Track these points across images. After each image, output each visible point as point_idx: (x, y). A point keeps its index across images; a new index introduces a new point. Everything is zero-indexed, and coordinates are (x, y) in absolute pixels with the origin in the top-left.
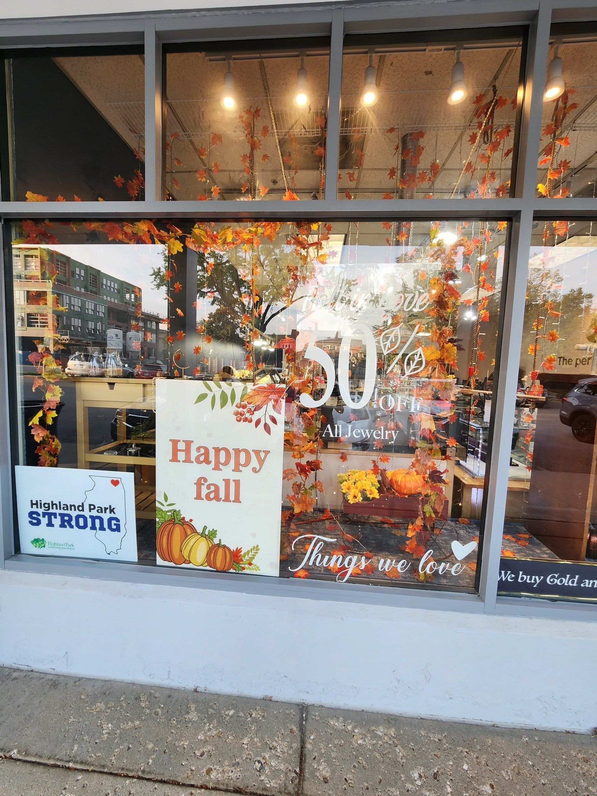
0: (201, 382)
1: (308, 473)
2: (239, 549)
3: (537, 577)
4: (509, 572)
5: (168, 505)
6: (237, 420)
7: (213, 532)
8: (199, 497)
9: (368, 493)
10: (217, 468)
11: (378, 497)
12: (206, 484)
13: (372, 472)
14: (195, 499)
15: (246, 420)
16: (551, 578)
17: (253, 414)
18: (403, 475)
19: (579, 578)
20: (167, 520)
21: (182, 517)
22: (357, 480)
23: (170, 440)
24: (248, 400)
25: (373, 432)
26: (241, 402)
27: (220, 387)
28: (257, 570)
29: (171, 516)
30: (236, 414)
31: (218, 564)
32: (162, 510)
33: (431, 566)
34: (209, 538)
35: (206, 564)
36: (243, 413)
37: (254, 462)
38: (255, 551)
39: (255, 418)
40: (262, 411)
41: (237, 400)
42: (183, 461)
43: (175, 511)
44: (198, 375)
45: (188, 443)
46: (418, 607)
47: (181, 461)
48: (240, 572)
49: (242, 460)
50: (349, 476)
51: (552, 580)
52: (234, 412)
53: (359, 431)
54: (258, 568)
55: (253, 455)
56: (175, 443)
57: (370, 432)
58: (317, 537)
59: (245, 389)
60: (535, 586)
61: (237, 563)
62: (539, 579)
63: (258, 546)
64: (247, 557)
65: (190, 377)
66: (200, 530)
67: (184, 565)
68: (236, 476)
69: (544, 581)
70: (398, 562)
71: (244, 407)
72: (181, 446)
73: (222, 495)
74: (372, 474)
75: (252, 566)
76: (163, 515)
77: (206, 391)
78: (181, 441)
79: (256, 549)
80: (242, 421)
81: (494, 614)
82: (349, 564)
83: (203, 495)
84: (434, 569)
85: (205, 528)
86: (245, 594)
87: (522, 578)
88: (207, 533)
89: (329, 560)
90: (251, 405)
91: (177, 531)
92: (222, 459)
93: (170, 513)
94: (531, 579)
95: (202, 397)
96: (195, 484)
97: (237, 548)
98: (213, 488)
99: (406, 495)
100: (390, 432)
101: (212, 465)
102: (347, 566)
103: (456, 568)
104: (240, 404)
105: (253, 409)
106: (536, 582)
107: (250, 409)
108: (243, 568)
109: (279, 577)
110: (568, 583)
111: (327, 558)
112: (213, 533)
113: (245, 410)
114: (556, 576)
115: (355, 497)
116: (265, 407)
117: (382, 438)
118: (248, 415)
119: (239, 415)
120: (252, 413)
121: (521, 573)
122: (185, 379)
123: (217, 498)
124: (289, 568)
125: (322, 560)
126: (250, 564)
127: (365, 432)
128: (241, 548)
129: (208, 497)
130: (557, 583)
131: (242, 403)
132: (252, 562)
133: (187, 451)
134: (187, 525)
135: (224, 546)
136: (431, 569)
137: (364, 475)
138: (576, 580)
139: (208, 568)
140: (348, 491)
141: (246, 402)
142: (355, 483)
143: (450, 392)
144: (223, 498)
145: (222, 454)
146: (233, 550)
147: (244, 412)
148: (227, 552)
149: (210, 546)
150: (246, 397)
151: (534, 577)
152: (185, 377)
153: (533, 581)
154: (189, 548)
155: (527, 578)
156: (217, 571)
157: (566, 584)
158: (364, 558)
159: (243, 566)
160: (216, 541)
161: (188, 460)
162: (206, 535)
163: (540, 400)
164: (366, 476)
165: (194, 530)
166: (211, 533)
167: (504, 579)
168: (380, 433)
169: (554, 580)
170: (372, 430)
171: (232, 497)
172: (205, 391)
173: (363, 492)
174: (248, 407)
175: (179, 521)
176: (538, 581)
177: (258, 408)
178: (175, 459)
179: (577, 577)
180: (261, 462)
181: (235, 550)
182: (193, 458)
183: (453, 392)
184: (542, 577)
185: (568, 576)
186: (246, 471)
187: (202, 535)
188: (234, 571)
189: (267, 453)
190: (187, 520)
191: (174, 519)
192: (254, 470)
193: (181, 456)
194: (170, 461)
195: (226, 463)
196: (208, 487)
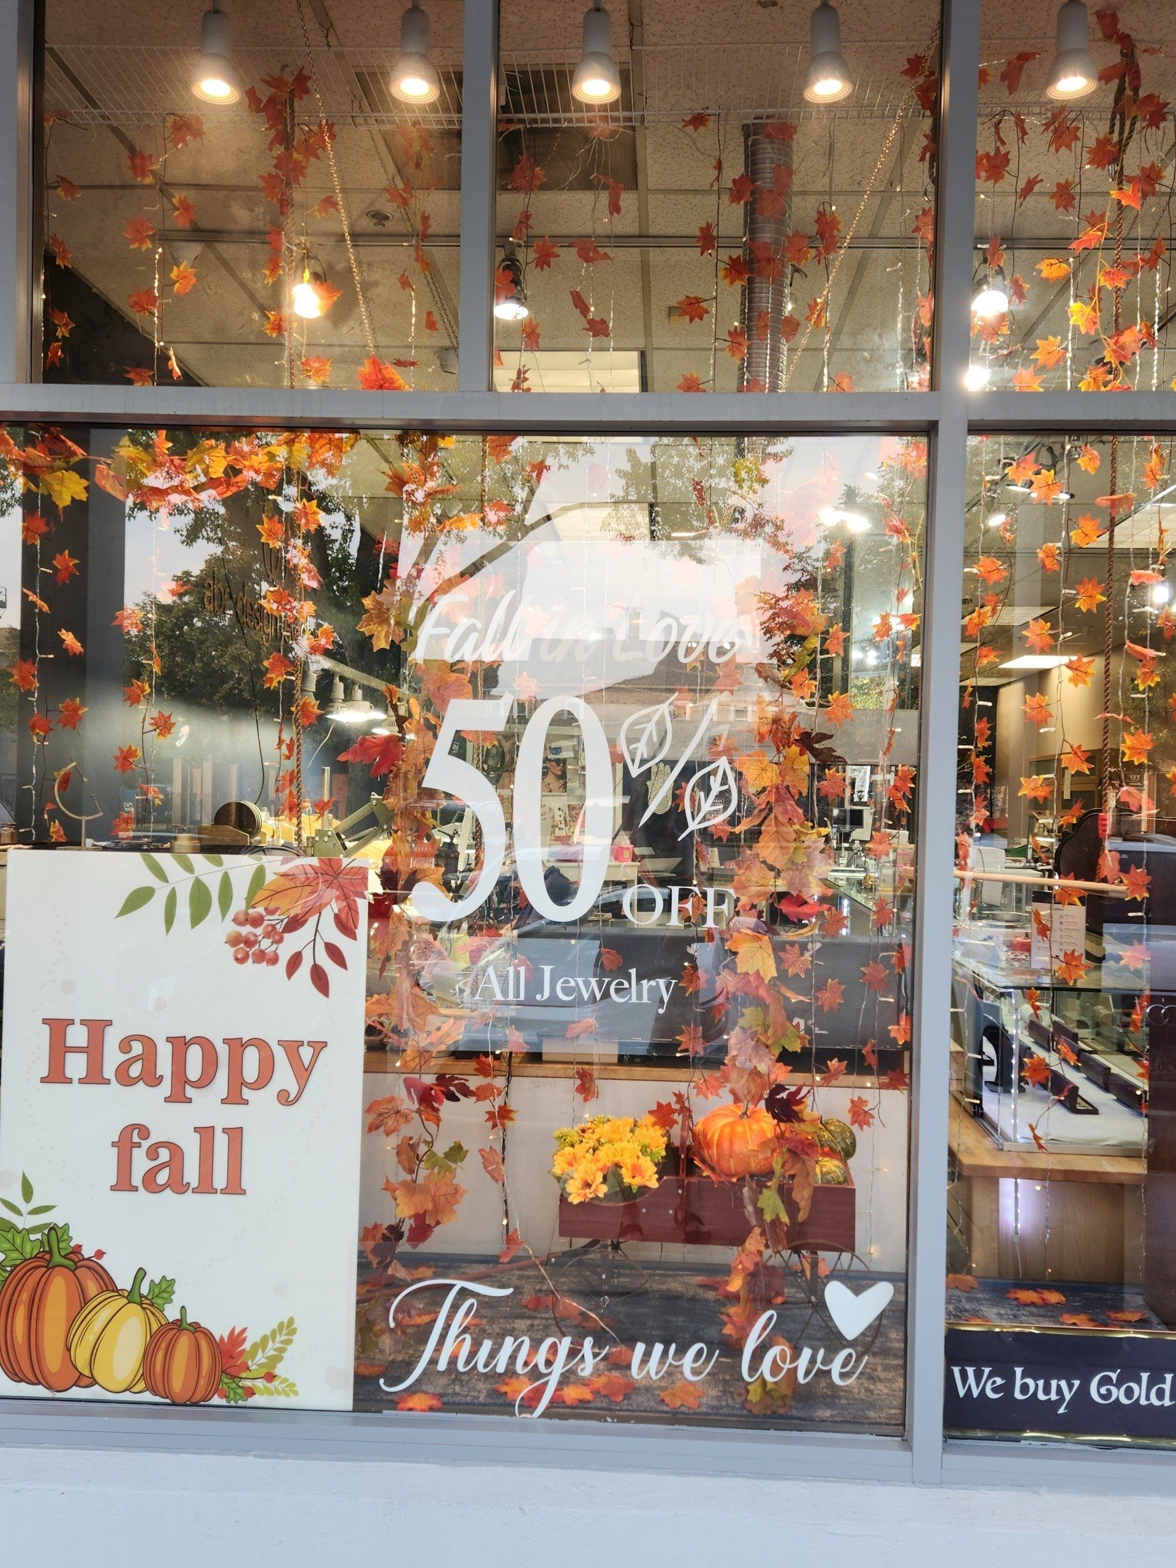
0: (137, 855)
1: (436, 1105)
2: (237, 1332)
3: (1063, 1384)
4: (987, 1370)
5: (31, 1213)
6: (237, 959)
7: (164, 1286)
8: (124, 1183)
9: (626, 1174)
10: (178, 1096)
11: (654, 1184)
12: (146, 1144)
13: (652, 1119)
14: (113, 1188)
15: (261, 957)
16: (1101, 1384)
17: (280, 941)
18: (730, 1119)
19: (1173, 1379)
20: (28, 1256)
21: (72, 1244)
22: (603, 1140)
23: (45, 1021)
24: (266, 903)
25: (609, 984)
26: (247, 908)
27: (189, 868)
28: (287, 1395)
29: (42, 1242)
30: (234, 941)
31: (177, 1383)
32: (13, 1227)
33: (775, 1361)
34: (152, 1305)
35: (141, 1385)
36: (252, 938)
37: (284, 1077)
38: (284, 1338)
39: (285, 951)
40: (306, 932)
41: (238, 904)
42: (81, 1081)
43: (53, 1228)
44: (126, 835)
45: (97, 1028)
46: (735, 1474)
47: (75, 1081)
48: (240, 1403)
49: (251, 1069)
50: (583, 1131)
51: (1103, 1391)
52: (229, 936)
53: (573, 984)
54: (291, 1389)
55: (280, 1054)
56: (58, 1027)
57: (600, 984)
58: (460, 1284)
59: (260, 873)
60: (1061, 1411)
61: (233, 1377)
62: (1070, 1389)
63: (291, 1321)
64: (260, 1358)
65: (103, 844)
66: (124, 1282)
67: (76, 1392)
68: (233, 1116)
69: (1083, 1392)
70: (681, 1351)
71: (256, 921)
72: (77, 1036)
73: (191, 1175)
74: (654, 1124)
75: (276, 1383)
76: (18, 1242)
77: (150, 880)
78: (77, 1022)
79: (288, 1328)
80: (250, 960)
81: (941, 1484)
82: (549, 1363)
83: (137, 1180)
84: (782, 1369)
85: (141, 1274)
86: (251, 1459)
87: (1025, 1388)
88: (145, 1289)
89: (493, 1355)
90: (275, 917)
91: (58, 1288)
92: (194, 1070)
93: (39, 1236)
94: (1047, 1390)
95: (138, 899)
96: (114, 1144)
97: (233, 1331)
98: (164, 1155)
99: (733, 1176)
100: (653, 983)
101: (165, 1088)
102: (542, 1368)
103: (844, 1366)
104: (247, 914)
105: (280, 928)
106: (1062, 1399)
107: (274, 927)
108: (250, 1392)
109: (354, 1411)
110: (1148, 1398)
111: (487, 1345)
112: (165, 1288)
113: (259, 931)
114: (1114, 1376)
115: (587, 1185)
116: (312, 921)
117: (634, 1000)
118: (265, 944)
119: (242, 945)
120: (277, 937)
121: (1019, 1371)
122: (88, 849)
123: (178, 1185)
124: (382, 1381)
125: (473, 1354)
126: (270, 1377)
127: (587, 984)
128: (244, 1330)
129: (150, 1183)
130: (1117, 1399)
131: (251, 911)
132: (276, 1372)
133: (94, 1051)
134: (89, 1268)
135: (196, 1328)
136: (775, 1369)
137: (628, 1129)
138: (1167, 1387)
139: (147, 1397)
140: (568, 1169)
141: (260, 910)
142: (595, 1150)
143: (808, 872)
144: (194, 1184)
145: (194, 1055)
146: (222, 1338)
147: (255, 935)
148: (204, 1345)
149: (155, 1327)
150: (262, 894)
151: (1054, 1383)
152: (89, 842)
153: (1054, 1397)
154: (91, 1337)
155: (1037, 1386)
156: (174, 1404)
157: (1143, 1402)
158: (588, 1342)
159: (248, 1383)
160: (172, 1313)
161: (94, 1076)
162: (141, 1296)
163: (1111, 895)
164: (632, 1131)
165: (107, 1284)
166: (157, 1290)
167: (976, 1393)
168: (626, 985)
169: (1108, 1390)
170: (606, 980)
171: (220, 1179)
172: (148, 879)
173: (612, 1174)
174: (266, 923)
175: (64, 1257)
176: (1068, 1396)
177: (295, 924)
178: (56, 1075)
179: (1169, 1377)
180: (303, 1073)
181: (226, 1339)
182: (109, 1072)
183: (815, 874)
184: (1077, 1383)
185: (1145, 1376)
186: (262, 1101)
187: (132, 1296)
188: (223, 1402)
189: (319, 1046)
190: (88, 1252)
191: (50, 1252)
192: (285, 1099)
193: (76, 1065)
194: (43, 1080)
195: (204, 1082)
196: (152, 1153)
